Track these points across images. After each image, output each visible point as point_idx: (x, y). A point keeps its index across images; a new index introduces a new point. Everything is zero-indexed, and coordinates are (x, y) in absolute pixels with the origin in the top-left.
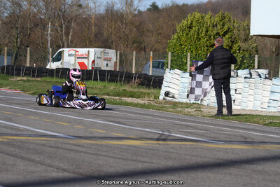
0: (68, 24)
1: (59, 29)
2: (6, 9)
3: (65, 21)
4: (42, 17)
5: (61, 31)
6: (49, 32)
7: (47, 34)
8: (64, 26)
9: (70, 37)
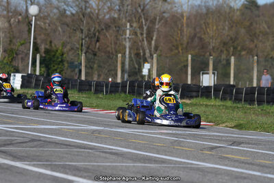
0: (151, 25)
1: (139, 32)
2: (68, 5)
3: (146, 20)
4: (116, 16)
5: (142, 34)
6: (128, 36)
7: (125, 39)
8: (145, 28)
9: (153, 42)
